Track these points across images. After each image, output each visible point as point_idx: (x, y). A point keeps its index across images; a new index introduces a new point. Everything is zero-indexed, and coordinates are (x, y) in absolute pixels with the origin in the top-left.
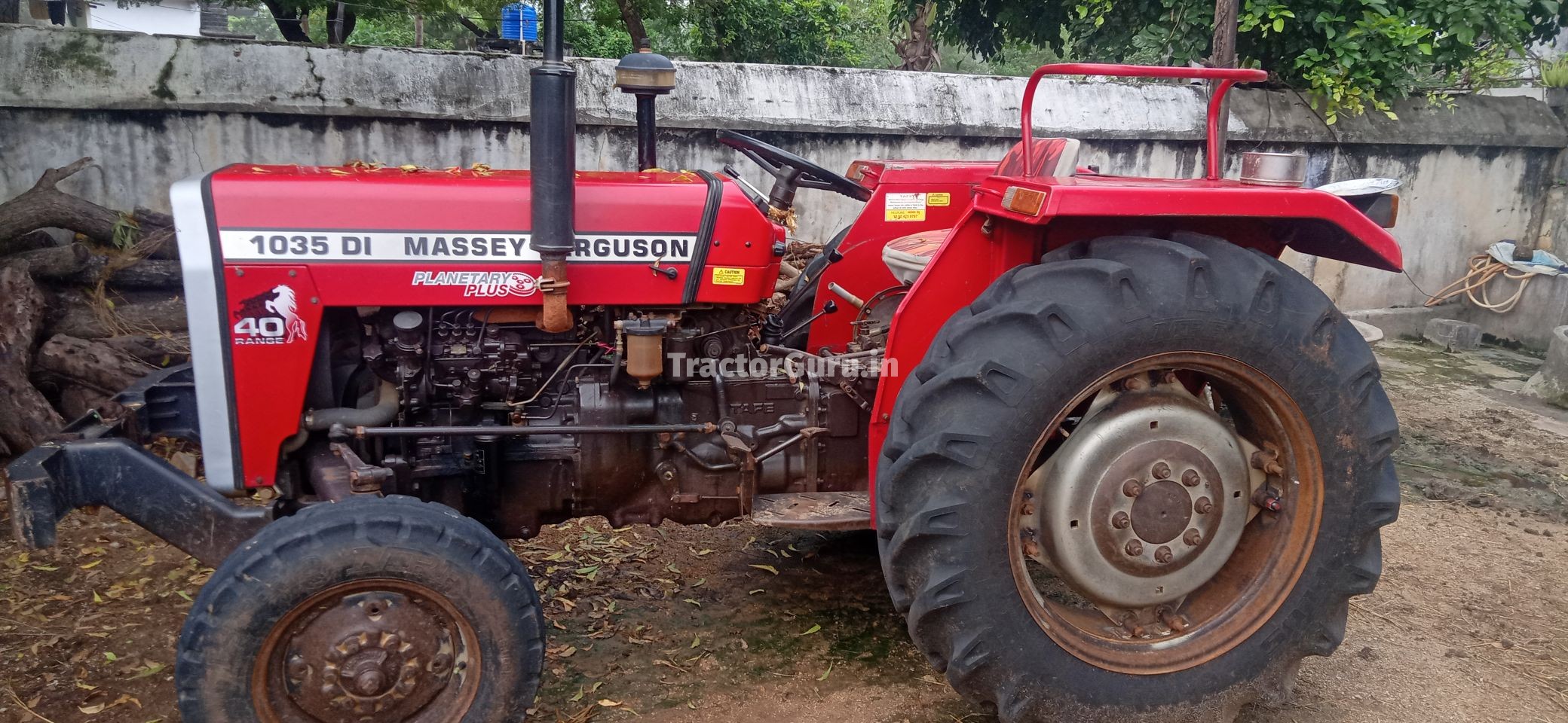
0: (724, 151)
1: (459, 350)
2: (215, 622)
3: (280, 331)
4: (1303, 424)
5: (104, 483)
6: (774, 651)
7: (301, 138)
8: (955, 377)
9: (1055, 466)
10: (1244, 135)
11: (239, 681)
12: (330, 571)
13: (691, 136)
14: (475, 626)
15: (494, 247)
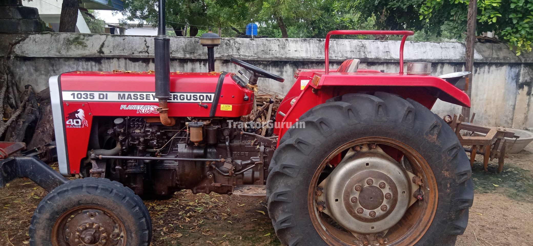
0: (280, 68)
1: (138, 131)
2: (39, 216)
3: (80, 124)
4: (428, 166)
5: (27, 170)
6: (250, 241)
7: (142, 65)
8: (287, 144)
9: (330, 178)
10: (482, 60)
11: (47, 236)
12: (74, 201)
13: (268, 63)
14: (124, 223)
15: (147, 97)
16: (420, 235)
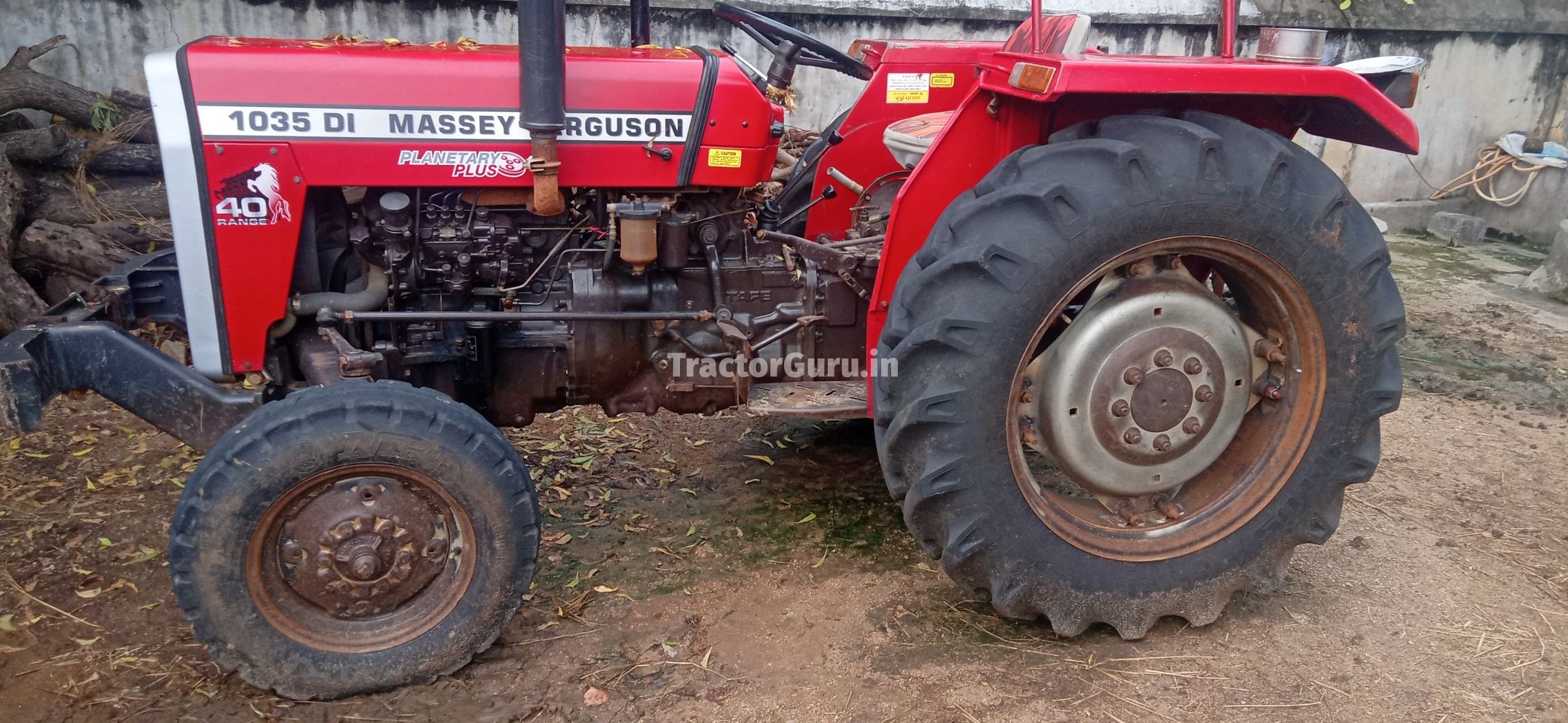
0: (721, 33)
1: (448, 233)
2: (206, 506)
3: (263, 212)
4: (1309, 310)
5: (89, 367)
6: (769, 539)
7: (282, 16)
8: (957, 261)
9: (1056, 354)
10: (1256, 19)
11: (235, 565)
12: (321, 456)
13: (685, 17)
14: (470, 512)
15: (483, 125)
16: (1271, 488)
